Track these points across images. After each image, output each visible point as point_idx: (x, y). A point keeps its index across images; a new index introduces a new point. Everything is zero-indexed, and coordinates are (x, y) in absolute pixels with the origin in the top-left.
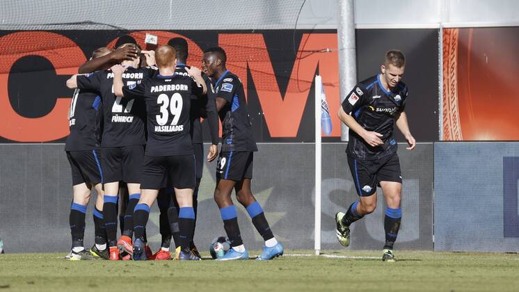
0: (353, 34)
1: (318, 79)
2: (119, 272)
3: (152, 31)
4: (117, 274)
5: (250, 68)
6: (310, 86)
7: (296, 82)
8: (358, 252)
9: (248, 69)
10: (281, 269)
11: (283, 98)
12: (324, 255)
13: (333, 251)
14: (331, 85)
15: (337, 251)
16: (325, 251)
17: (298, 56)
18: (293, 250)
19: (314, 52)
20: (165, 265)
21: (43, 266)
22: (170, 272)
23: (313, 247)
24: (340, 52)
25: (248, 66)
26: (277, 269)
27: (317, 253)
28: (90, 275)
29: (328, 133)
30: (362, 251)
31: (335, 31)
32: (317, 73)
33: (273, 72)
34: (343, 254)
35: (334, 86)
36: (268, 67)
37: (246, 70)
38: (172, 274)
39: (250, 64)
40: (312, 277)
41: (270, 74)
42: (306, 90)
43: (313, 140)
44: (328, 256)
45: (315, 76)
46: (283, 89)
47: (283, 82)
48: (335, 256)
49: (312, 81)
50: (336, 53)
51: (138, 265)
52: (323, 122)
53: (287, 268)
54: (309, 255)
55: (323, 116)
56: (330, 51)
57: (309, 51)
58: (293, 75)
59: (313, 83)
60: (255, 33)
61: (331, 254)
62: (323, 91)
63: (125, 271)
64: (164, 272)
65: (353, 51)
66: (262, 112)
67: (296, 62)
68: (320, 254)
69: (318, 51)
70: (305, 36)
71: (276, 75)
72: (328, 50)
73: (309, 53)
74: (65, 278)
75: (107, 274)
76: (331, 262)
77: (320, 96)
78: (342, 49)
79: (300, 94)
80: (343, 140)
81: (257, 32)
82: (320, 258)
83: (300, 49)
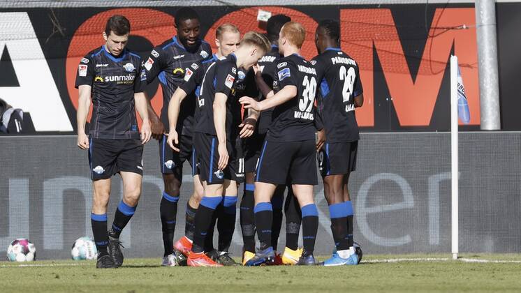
0: (493, 8)
1: (454, 61)
2: (231, 279)
3: (265, 8)
4: (228, 282)
5: (377, 47)
6: (444, 67)
7: (429, 63)
8: (501, 256)
9: (374, 49)
10: (413, 275)
11: (414, 81)
12: (462, 259)
13: (472, 254)
14: (469, 66)
15: (477, 254)
16: (463, 255)
17: (431, 34)
18: (428, 254)
19: (448, 29)
20: (282, 271)
21: (145, 273)
22: (288, 280)
23: (449, 250)
24: (478, 29)
25: (374, 45)
26: (409, 275)
27: (455, 257)
28: (198, 282)
29: (466, 122)
30: (506, 255)
31: (472, 5)
32: (452, 53)
33: (402, 52)
34: (484, 258)
35: (472, 68)
36: (397, 46)
37: (371, 50)
38: (290, 282)
39: (375, 43)
40: (449, 284)
41: (400, 54)
42: (439, 72)
43: (449, 128)
44: (467, 260)
45: (450, 57)
46: (414, 72)
47: (414, 63)
48: (475, 260)
49: (446, 61)
50: (475, 29)
51: (252, 271)
52: (459, 108)
53: (420, 274)
54: (446, 259)
55: (459, 102)
56: (467, 28)
57: (444, 28)
58: (425, 55)
59: (449, 64)
60: (380, 8)
61: (470, 257)
62: (460, 73)
63: (237, 278)
64: (281, 279)
65: (493, 27)
66: (390, 97)
67: (429, 40)
68: (458, 258)
69: (453, 28)
70: (438, 11)
71: (405, 56)
72: (464, 27)
73: (442, 31)
74: (169, 285)
75: (218, 282)
76: (469, 267)
77: (455, 79)
78: (481, 26)
79: (433, 76)
80: (483, 128)
81: (384, 6)
82: (458, 263)
83: (433, 25)
